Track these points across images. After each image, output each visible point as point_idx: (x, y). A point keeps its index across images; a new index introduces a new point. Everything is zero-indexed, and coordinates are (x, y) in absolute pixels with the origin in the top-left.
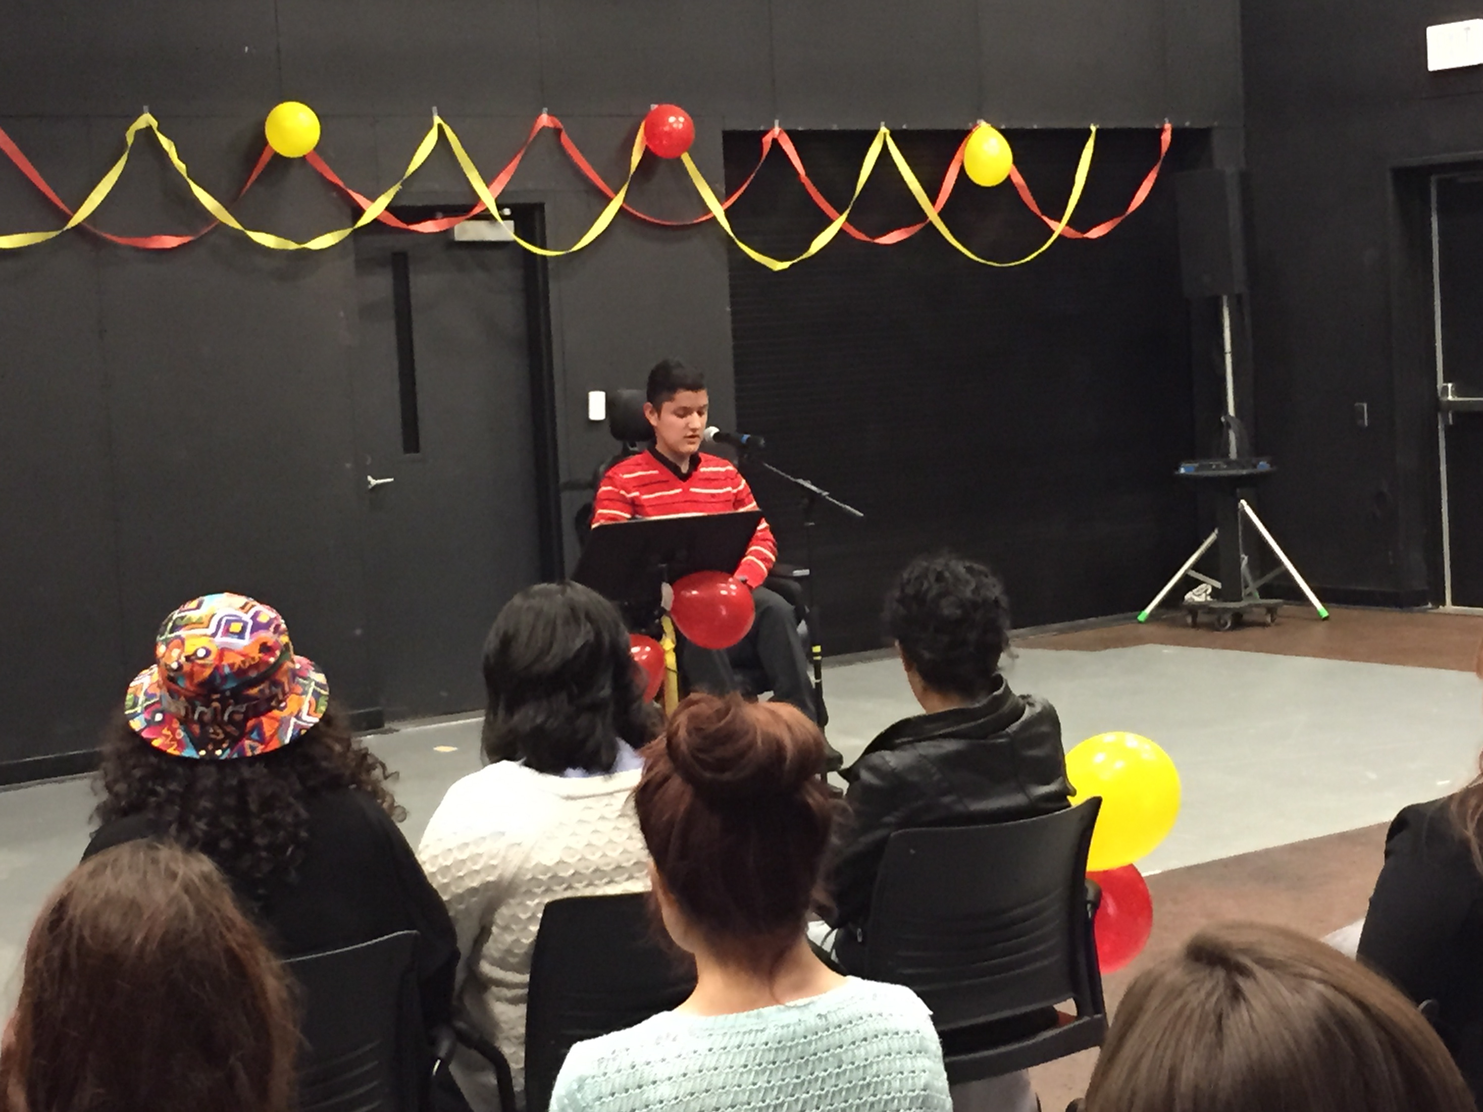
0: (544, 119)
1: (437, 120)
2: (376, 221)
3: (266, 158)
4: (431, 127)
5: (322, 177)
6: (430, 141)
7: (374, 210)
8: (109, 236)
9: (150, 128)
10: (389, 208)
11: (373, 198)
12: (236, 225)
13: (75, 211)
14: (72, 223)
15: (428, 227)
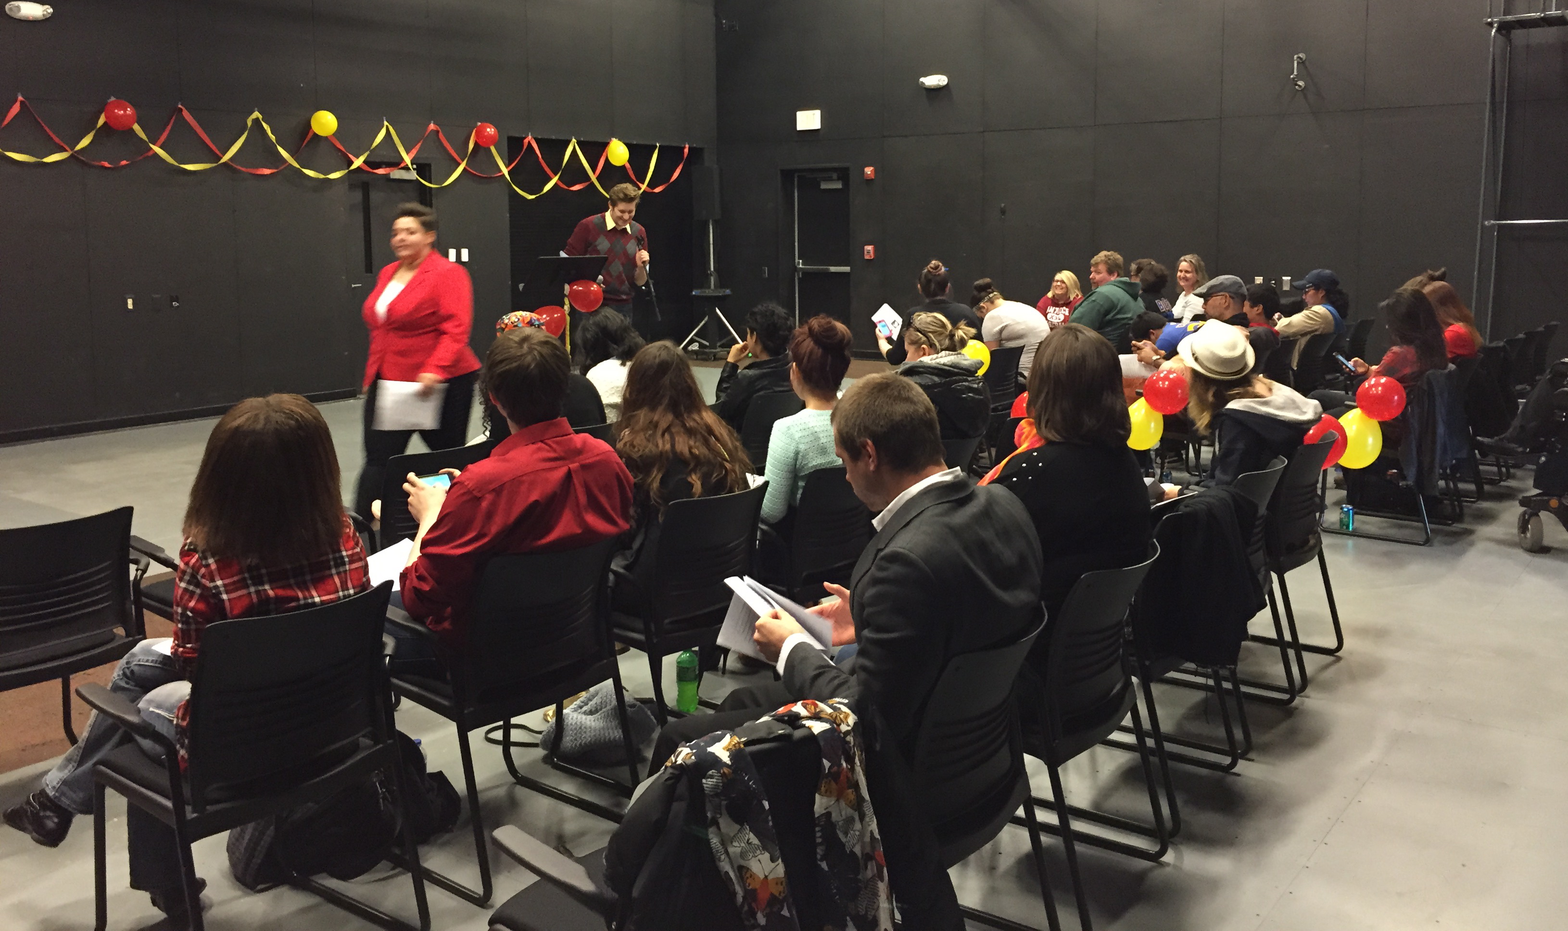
0: (432, 126)
1: (386, 123)
2: (358, 168)
3: (310, 135)
4: (383, 127)
5: (335, 146)
6: (383, 132)
7: (358, 162)
8: (239, 167)
9: (257, 119)
10: (364, 162)
11: (357, 157)
12: (298, 166)
13: (224, 154)
14: (222, 161)
15: (381, 171)
